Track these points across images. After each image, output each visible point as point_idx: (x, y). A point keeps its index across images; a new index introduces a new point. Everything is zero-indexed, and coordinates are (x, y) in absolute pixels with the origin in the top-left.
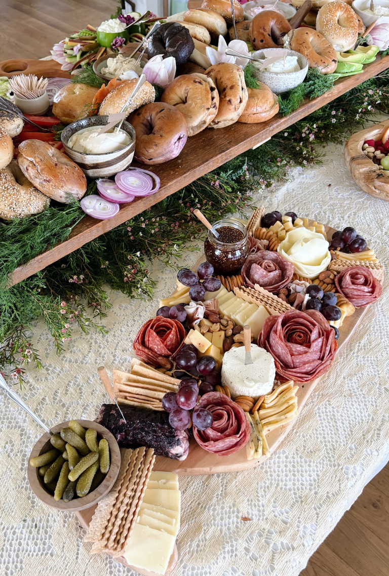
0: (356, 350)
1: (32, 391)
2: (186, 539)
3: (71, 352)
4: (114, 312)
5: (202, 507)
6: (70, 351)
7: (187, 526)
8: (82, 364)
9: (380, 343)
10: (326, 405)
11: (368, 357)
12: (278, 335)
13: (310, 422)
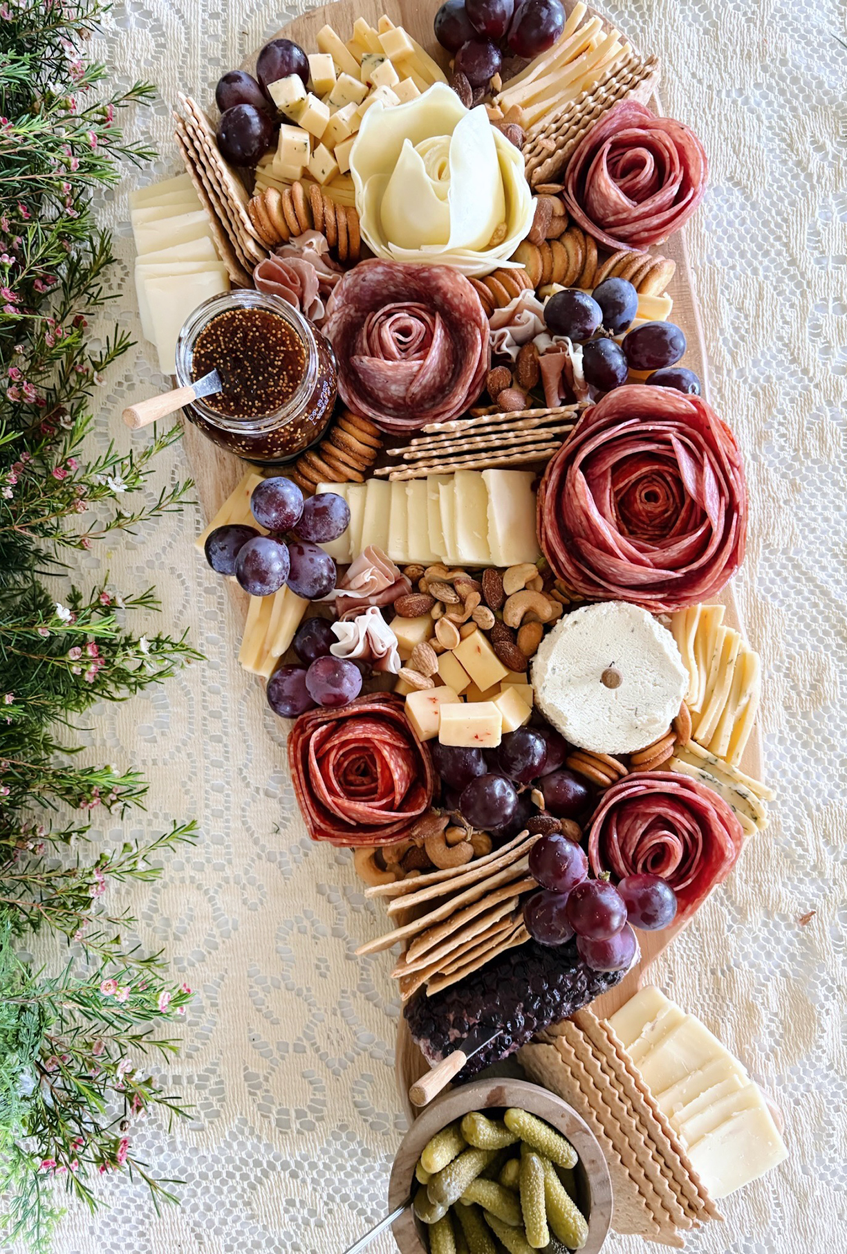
0: (728, 358)
1: (204, 1087)
2: (747, 1046)
3: (177, 938)
4: (150, 763)
5: (723, 972)
6: (171, 938)
7: (729, 1026)
8: (229, 937)
9: (761, 288)
10: (766, 559)
11: (763, 354)
12: (621, 555)
13: (769, 627)
